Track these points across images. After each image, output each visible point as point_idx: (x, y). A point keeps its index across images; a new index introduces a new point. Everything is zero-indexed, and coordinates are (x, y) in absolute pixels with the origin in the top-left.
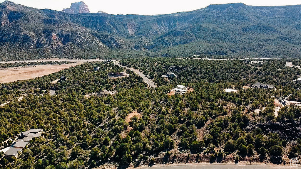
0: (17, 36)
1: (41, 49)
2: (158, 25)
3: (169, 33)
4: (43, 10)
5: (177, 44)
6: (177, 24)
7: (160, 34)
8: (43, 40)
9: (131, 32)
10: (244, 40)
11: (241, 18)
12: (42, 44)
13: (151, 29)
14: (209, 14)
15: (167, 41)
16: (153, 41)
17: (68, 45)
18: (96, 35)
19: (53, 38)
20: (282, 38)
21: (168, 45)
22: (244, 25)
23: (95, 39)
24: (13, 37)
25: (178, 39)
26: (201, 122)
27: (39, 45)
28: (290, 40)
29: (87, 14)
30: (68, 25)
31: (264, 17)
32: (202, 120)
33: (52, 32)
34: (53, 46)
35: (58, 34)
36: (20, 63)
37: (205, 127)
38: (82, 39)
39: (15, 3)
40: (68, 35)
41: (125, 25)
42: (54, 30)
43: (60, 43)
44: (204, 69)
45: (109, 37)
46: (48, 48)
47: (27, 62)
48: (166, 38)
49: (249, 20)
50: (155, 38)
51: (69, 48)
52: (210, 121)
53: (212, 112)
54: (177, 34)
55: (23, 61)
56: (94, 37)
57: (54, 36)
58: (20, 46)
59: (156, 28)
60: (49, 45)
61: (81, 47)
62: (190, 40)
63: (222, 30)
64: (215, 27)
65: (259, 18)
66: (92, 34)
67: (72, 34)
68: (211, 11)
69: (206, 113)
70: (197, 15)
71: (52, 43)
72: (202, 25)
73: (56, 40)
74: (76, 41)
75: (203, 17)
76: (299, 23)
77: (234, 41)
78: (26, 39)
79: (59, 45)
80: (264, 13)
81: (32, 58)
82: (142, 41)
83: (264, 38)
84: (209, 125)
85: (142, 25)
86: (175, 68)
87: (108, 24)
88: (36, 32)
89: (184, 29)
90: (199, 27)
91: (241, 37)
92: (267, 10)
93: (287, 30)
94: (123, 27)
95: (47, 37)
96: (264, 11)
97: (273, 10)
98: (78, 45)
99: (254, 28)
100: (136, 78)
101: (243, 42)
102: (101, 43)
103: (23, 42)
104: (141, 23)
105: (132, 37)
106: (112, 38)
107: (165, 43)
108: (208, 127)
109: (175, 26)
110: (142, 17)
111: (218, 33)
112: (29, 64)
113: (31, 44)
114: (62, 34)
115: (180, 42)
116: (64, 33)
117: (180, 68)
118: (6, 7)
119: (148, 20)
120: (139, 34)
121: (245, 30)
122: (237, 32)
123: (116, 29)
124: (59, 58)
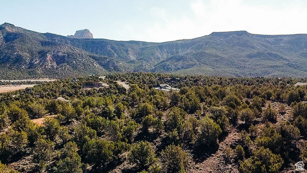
0: (10, 56)
1: (32, 70)
2: (160, 52)
3: (171, 58)
4: (45, 34)
5: (179, 69)
6: (180, 50)
7: (162, 60)
8: (36, 61)
9: (132, 58)
10: (250, 66)
11: (245, 45)
12: (35, 65)
13: (153, 55)
14: (212, 41)
15: (169, 65)
16: (154, 66)
17: (62, 66)
18: (94, 58)
19: (47, 59)
20: (290, 66)
21: (170, 70)
22: (248, 52)
23: (92, 61)
24: (5, 57)
25: (180, 64)
26: (207, 137)
27: (31, 65)
28: (298, 67)
29: (89, 39)
30: (67, 47)
31: (268, 45)
32: (208, 132)
33: (47, 53)
34: (47, 67)
35: (53, 55)
36: (4, 82)
37: (220, 153)
38: (78, 61)
39: (15, 26)
40: (64, 56)
41: (127, 51)
42: (49, 51)
43: (55, 64)
44: (209, 81)
45: (108, 60)
46: (41, 68)
47: (12, 81)
48: (168, 63)
49: (253, 48)
50: (156, 63)
51: (63, 69)
52: (233, 136)
53: (236, 115)
54: (179, 59)
55: (8, 81)
56: (91, 59)
57: (49, 57)
58: (11, 66)
59: (158, 54)
60: (42, 66)
61: (76, 69)
62: (193, 65)
63: (226, 57)
64: (219, 53)
65: (264, 46)
66: (90, 56)
67: (68, 55)
68: (215, 38)
69: (220, 116)
70: (200, 42)
71: (46, 63)
72: (206, 51)
73: (51, 61)
74: (71, 62)
75: (206, 44)
76: (305, 52)
77: (238, 68)
78: (19, 60)
79: (52, 66)
80: (268, 42)
81: (19, 78)
82: (143, 65)
83: (270, 65)
84: (232, 147)
85: (144, 51)
86: (171, 80)
87: (109, 49)
88: (31, 52)
89: (187, 54)
90: (202, 53)
91: (247, 63)
92: (271, 39)
93: (293, 57)
94: (125, 52)
95: (41, 58)
96: (267, 39)
97: (278, 39)
98: (73, 67)
99: (259, 55)
100: (118, 89)
101: (248, 68)
102: (98, 65)
103: (15, 62)
104: (143, 49)
105: (132, 62)
106: (110, 61)
107: (166, 68)
108: (232, 153)
109: (177, 52)
110: (144, 43)
111: (222, 58)
112: (13, 84)
113: (23, 65)
114: (57, 55)
115: (182, 67)
116: (60, 54)
117: (177, 80)
118: (4, 28)
119: (150, 46)
120: (141, 59)
121: (250, 56)
122: (241, 58)
123: (117, 54)
124: (50, 78)
